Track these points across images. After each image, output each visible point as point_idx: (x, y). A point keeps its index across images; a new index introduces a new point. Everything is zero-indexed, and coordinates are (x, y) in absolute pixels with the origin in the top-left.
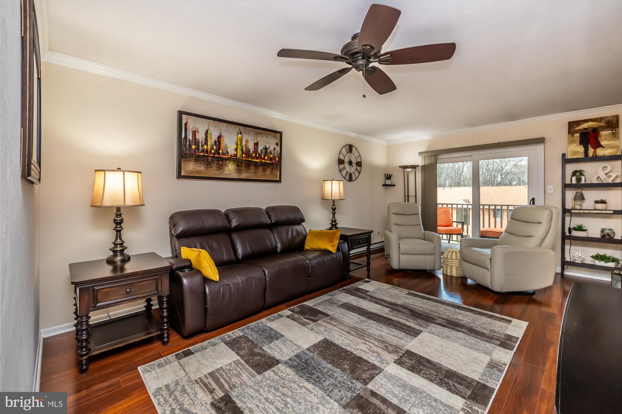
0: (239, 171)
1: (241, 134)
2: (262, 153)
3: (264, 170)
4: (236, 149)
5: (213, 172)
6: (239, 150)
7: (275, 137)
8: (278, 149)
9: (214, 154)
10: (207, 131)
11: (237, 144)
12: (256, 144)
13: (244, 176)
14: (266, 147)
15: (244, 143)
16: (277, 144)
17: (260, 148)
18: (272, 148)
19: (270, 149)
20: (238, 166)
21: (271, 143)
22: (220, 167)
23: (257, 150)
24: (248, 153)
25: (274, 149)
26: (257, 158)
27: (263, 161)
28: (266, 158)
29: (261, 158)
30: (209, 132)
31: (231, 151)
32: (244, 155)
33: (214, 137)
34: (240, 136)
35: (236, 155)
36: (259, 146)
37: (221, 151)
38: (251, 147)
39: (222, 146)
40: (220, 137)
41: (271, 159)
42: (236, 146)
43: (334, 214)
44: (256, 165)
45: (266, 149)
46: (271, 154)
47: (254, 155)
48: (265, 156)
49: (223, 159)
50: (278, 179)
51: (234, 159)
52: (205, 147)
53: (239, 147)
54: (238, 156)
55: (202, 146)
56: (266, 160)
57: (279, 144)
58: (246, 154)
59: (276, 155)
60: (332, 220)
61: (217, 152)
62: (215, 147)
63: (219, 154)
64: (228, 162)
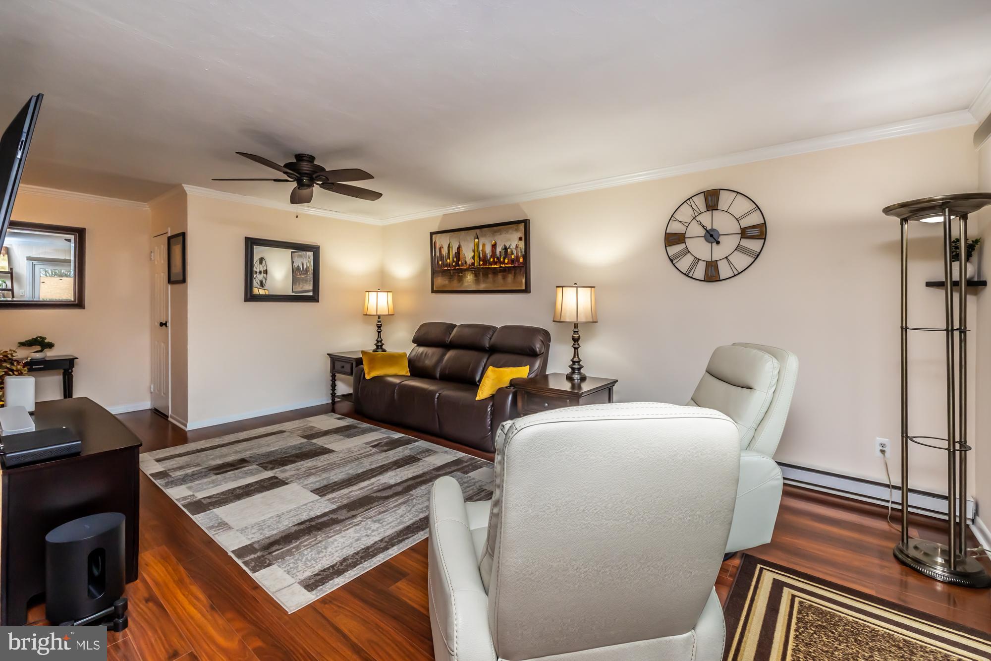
0: (477, 281)
1: (478, 238)
2: (501, 256)
3: (504, 278)
4: (473, 258)
5: (455, 286)
6: (476, 257)
7: (517, 230)
8: (522, 245)
9: (455, 266)
10: (449, 245)
11: (474, 251)
12: (494, 246)
13: (482, 287)
14: (505, 246)
15: (481, 248)
16: (520, 239)
17: (499, 249)
18: (513, 246)
19: (511, 247)
20: (476, 276)
21: (512, 241)
22: (460, 279)
23: (495, 252)
24: (485, 260)
25: (517, 247)
26: (496, 263)
27: (503, 266)
28: (506, 261)
29: (501, 263)
30: (451, 246)
31: (469, 261)
32: (481, 263)
33: (454, 250)
34: (477, 240)
35: (473, 264)
36: (497, 248)
37: (460, 263)
38: (488, 250)
39: (461, 256)
40: (459, 248)
41: (512, 261)
42: (473, 254)
44: (495, 272)
45: (506, 249)
46: (512, 254)
47: (492, 260)
48: (504, 258)
49: (462, 271)
50: (523, 288)
51: (472, 268)
52: (448, 261)
53: (476, 253)
54: (476, 265)
55: (446, 261)
56: (507, 264)
57: (523, 239)
58: (483, 261)
59: (520, 254)
61: (457, 264)
62: (455, 259)
63: (458, 265)
64: (466, 273)
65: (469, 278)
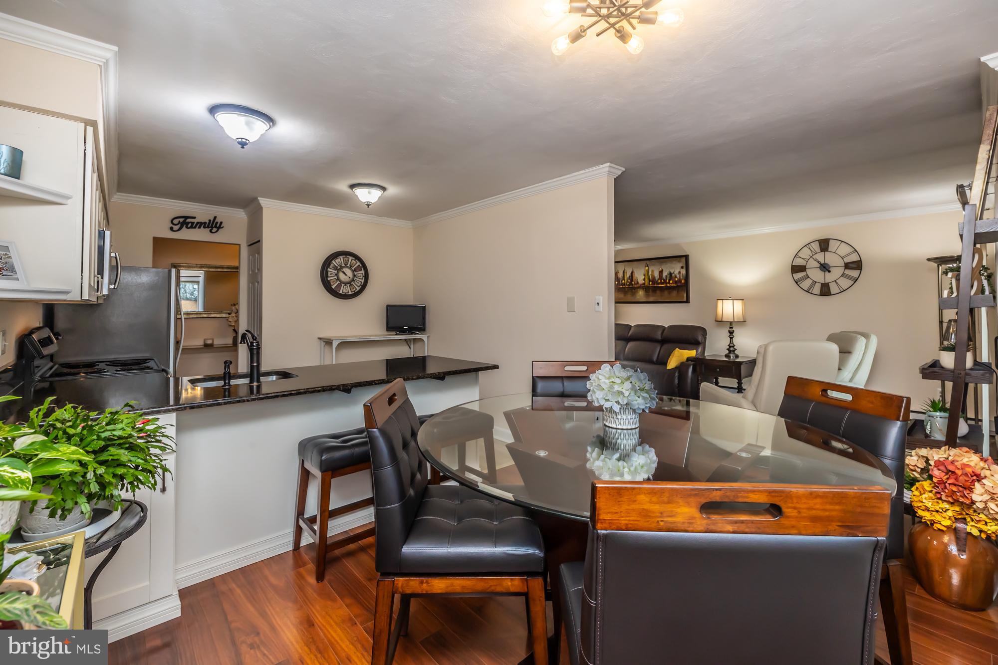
0: (647, 295)
1: (648, 266)
2: (666, 279)
3: (669, 293)
4: (644, 280)
6: (646, 279)
7: (679, 262)
8: (684, 271)
9: (629, 285)
10: (624, 271)
11: (645, 275)
12: (661, 272)
13: (651, 299)
14: (670, 273)
15: (650, 273)
16: (682, 267)
17: (665, 274)
18: (676, 272)
19: (675, 273)
20: (646, 291)
21: (677, 269)
22: (634, 294)
23: (662, 276)
24: (653, 281)
25: (679, 272)
26: (662, 283)
27: (668, 285)
28: (671, 282)
29: (666, 283)
30: (625, 271)
31: (641, 281)
32: (651, 283)
33: (628, 274)
34: (647, 268)
35: (644, 284)
36: (664, 273)
37: (633, 283)
38: (657, 275)
39: (634, 278)
40: (632, 273)
41: (676, 282)
42: (644, 277)
43: (731, 338)
45: (670, 274)
46: (676, 277)
47: (659, 281)
48: (669, 281)
49: (634, 288)
51: (643, 287)
52: (623, 281)
53: (646, 277)
54: (646, 284)
55: (622, 281)
56: (671, 284)
57: (685, 268)
58: (652, 282)
59: (682, 278)
60: (729, 345)
61: (631, 283)
62: (629, 281)
63: (632, 285)
64: (639, 290)
65: (641, 294)
